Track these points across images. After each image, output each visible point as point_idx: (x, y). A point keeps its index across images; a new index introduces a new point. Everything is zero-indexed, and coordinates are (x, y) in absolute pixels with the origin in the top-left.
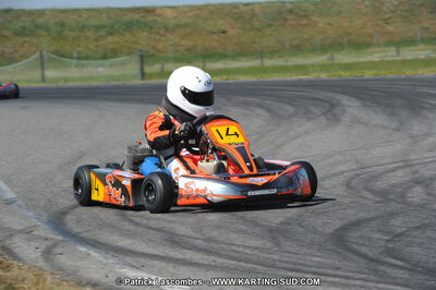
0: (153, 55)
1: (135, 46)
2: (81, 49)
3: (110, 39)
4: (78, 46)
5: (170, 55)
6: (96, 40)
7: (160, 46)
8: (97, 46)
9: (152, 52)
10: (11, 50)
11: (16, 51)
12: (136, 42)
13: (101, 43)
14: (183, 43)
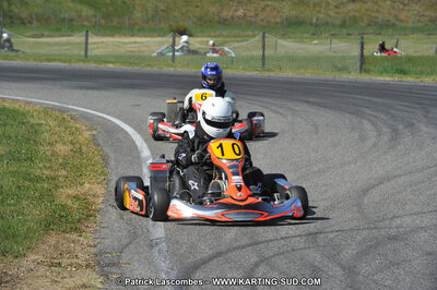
0: (394, 25)
1: (377, 15)
2: (321, 16)
3: (351, 6)
4: (319, 12)
5: (410, 25)
6: (337, 7)
7: (403, 16)
8: (337, 13)
9: (393, 21)
10: (252, 14)
11: (257, 15)
12: (378, 11)
13: (342, 10)
14: (428, 13)
